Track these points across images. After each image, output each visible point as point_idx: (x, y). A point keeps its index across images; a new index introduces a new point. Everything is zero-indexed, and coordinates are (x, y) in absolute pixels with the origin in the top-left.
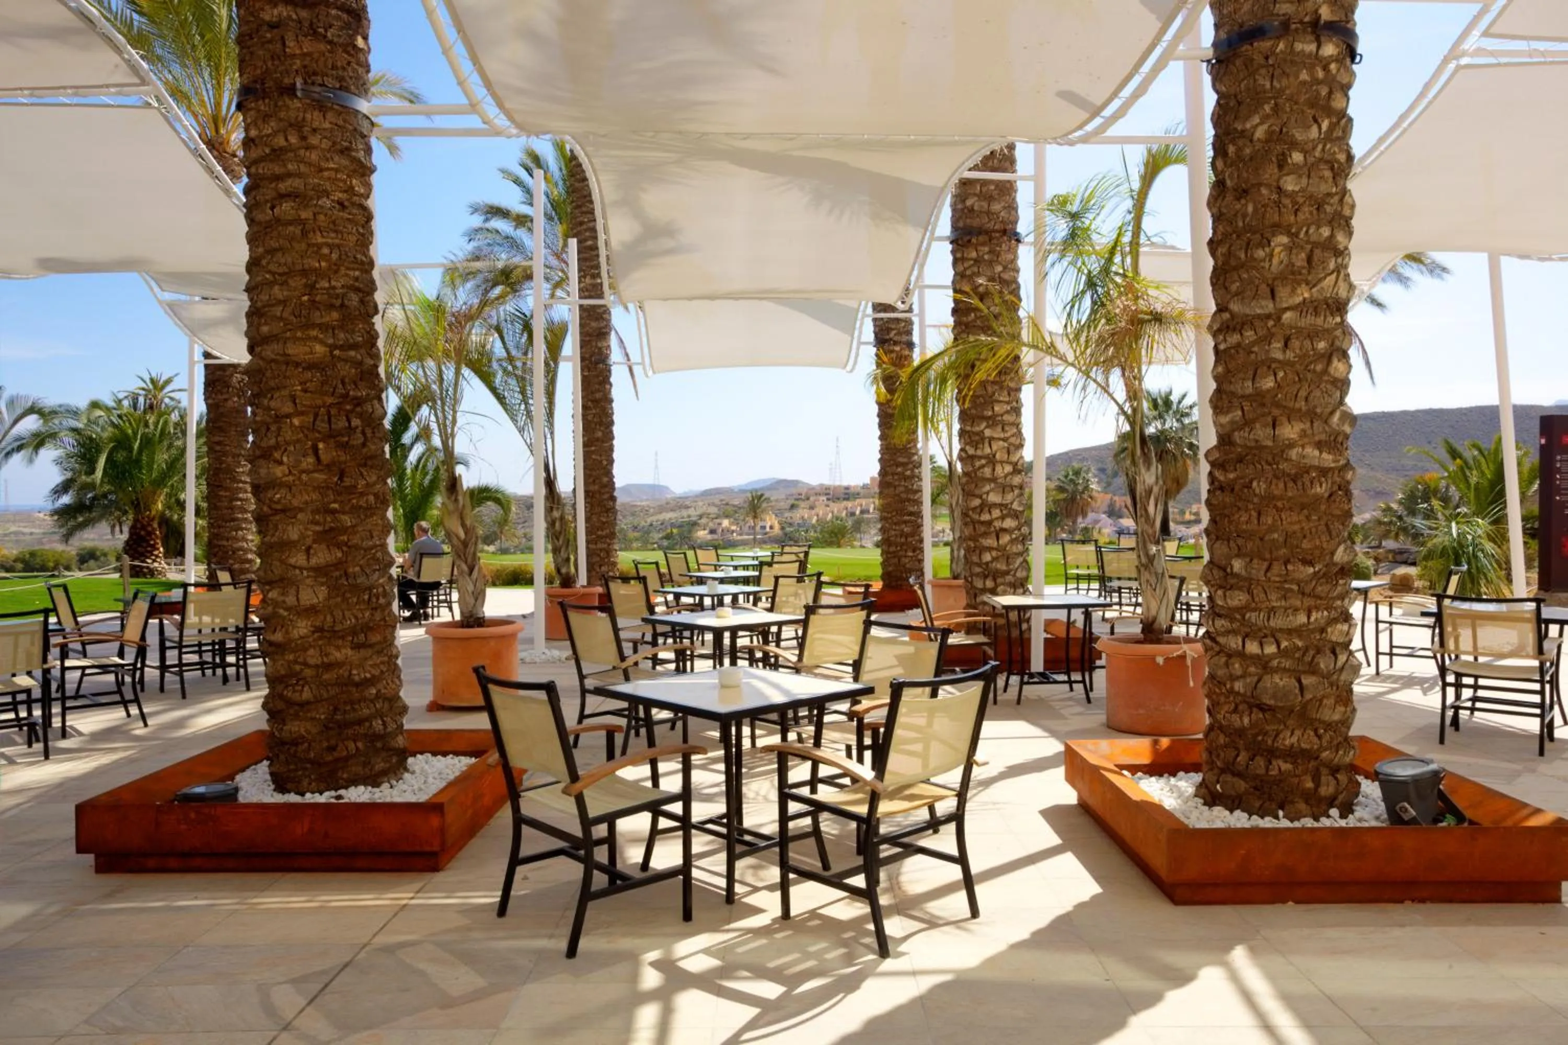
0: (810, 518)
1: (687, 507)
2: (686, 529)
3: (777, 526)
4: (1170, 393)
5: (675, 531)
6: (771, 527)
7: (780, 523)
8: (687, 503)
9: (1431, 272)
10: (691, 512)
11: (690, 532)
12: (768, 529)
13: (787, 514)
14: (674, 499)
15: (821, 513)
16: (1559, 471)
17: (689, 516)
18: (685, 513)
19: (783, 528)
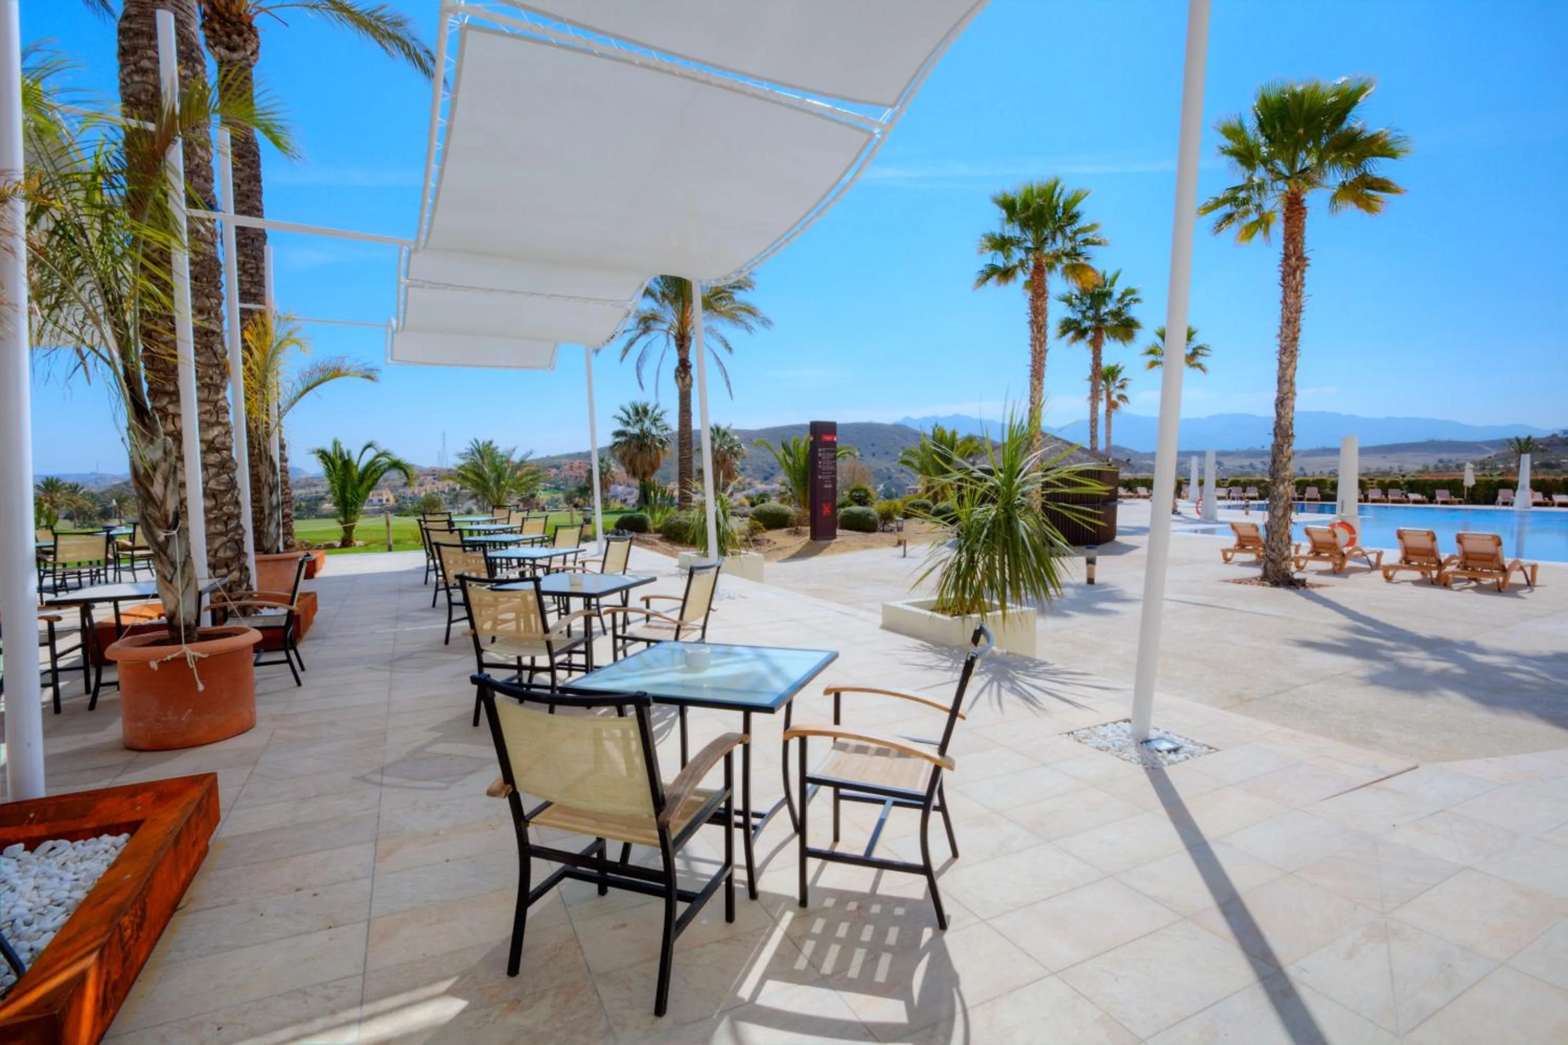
0: (420, 493)
1: (315, 485)
2: (313, 502)
3: (392, 500)
4: (648, 404)
5: (303, 504)
6: (387, 500)
7: (394, 496)
8: (315, 482)
9: (763, 323)
10: (319, 489)
11: (316, 505)
12: (384, 502)
13: (401, 490)
14: (307, 479)
15: (428, 489)
16: (820, 459)
17: (317, 492)
18: (313, 490)
19: (397, 501)
